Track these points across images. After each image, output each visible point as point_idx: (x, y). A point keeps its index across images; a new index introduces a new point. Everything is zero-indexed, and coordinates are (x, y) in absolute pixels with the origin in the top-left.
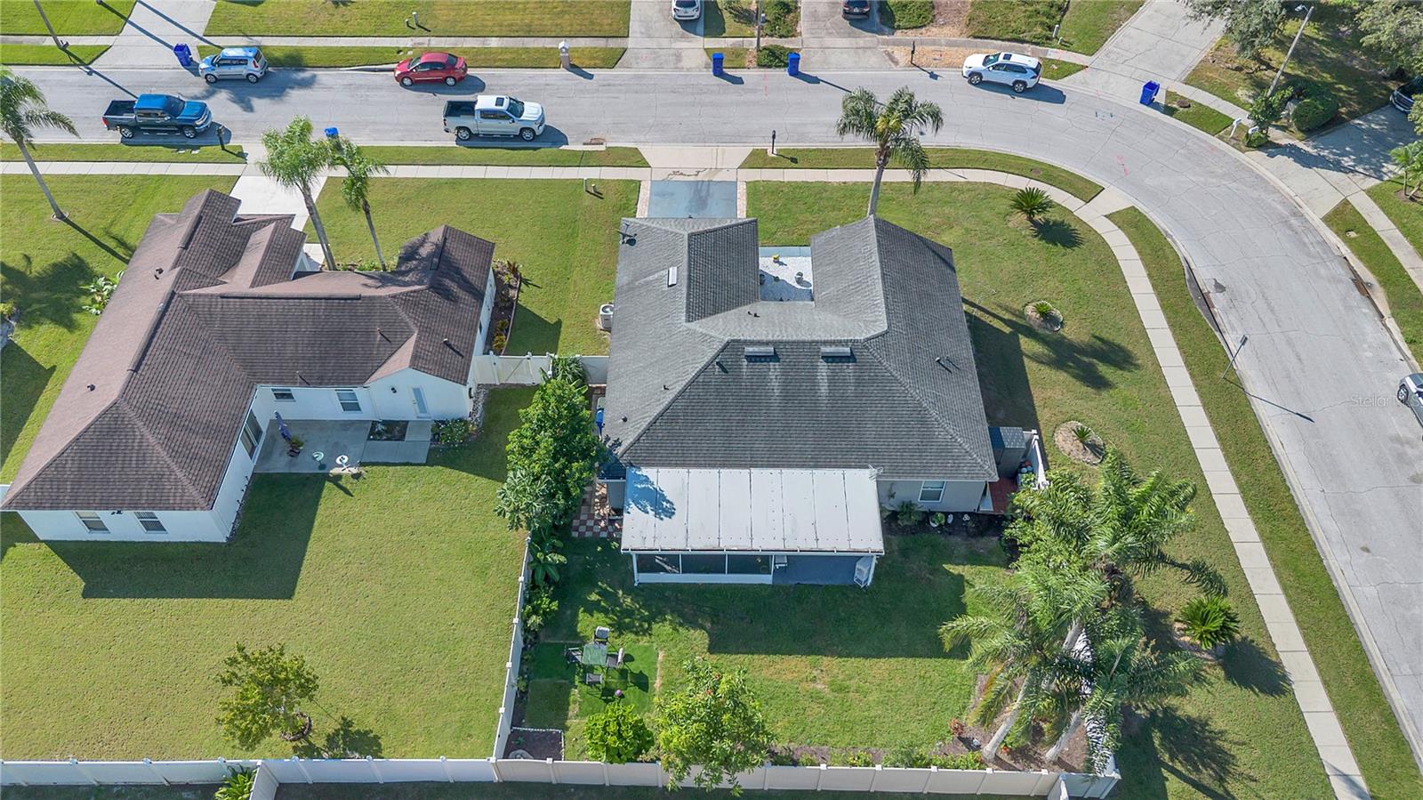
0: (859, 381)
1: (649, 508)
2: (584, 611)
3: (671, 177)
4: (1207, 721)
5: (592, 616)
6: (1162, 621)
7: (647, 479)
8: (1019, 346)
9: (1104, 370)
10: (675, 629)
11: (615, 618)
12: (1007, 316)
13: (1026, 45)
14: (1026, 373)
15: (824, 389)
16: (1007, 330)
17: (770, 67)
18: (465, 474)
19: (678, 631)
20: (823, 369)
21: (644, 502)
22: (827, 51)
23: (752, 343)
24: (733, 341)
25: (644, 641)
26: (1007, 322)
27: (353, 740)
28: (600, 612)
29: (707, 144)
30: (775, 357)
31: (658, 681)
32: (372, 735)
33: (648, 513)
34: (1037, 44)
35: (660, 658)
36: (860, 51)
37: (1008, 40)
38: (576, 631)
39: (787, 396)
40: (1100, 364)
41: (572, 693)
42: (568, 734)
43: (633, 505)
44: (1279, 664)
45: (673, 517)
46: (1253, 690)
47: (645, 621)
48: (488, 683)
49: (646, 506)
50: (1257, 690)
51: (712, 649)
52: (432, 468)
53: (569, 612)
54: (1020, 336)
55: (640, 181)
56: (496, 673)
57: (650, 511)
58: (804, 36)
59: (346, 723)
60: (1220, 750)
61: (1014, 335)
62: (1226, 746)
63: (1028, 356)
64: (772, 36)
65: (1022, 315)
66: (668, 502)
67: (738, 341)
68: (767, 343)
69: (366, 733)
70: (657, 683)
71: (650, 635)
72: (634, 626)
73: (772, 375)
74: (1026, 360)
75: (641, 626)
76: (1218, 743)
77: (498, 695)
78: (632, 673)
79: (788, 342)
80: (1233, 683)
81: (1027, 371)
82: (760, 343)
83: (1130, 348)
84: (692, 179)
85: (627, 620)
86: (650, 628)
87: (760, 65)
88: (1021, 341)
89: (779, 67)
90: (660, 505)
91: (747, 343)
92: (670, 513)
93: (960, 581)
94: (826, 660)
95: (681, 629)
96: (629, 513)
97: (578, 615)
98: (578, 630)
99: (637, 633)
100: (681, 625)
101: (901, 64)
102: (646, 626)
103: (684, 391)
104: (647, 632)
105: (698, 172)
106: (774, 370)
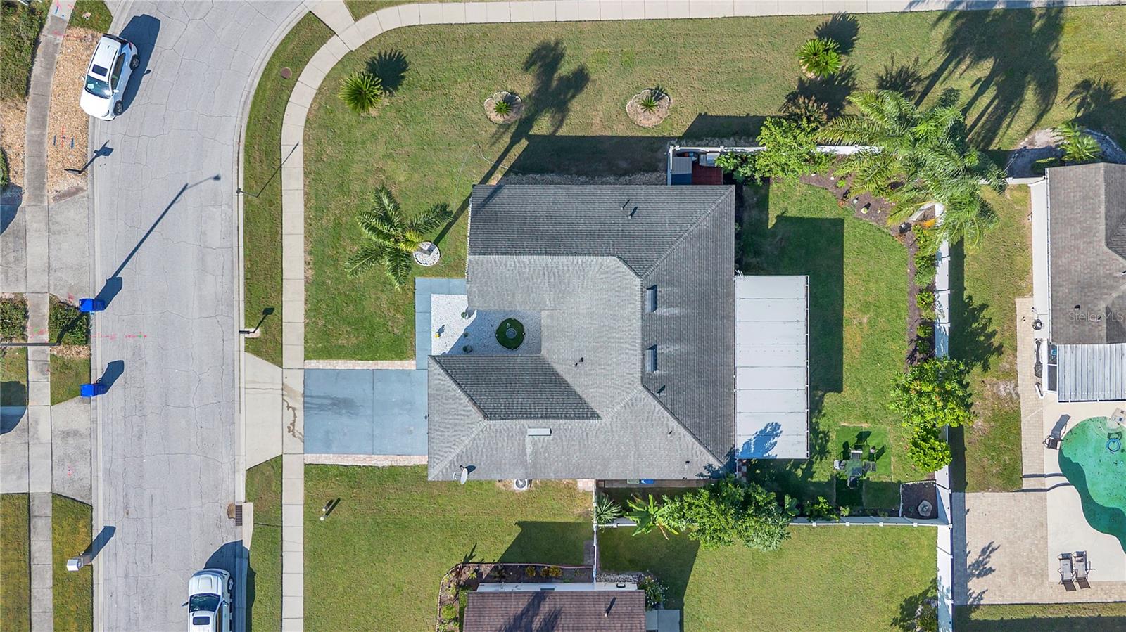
0: (670, 283)
1: (773, 441)
2: (812, 478)
3: (297, 434)
4: (879, 77)
5: (815, 472)
6: (807, 85)
7: (748, 443)
8: (544, 137)
9: (565, 69)
10: (824, 416)
11: (816, 456)
12: (506, 140)
13: (42, 38)
14: (576, 136)
15: (676, 311)
16: (524, 143)
17: (88, 332)
18: (691, 578)
19: (825, 414)
20: (662, 311)
21: (767, 445)
22: (54, 264)
23: (643, 367)
24: (642, 382)
25: (833, 435)
26: (514, 141)
27: (907, 615)
28: (811, 468)
29: (237, 398)
30: (654, 348)
31: (863, 425)
32: (904, 604)
33: (776, 442)
34: (42, 26)
35: (846, 424)
36: (54, 228)
37: (33, 56)
38: (826, 483)
39: (679, 340)
40: (559, 71)
41: (873, 481)
42: (902, 480)
43: (770, 453)
44: (835, 17)
45: (779, 423)
46: (855, 40)
47: (818, 436)
48: (865, 535)
49: (771, 443)
50: (855, 38)
51: (839, 389)
52: (685, 603)
53: (812, 488)
54: (530, 133)
55: (306, 465)
56: (858, 532)
57: (774, 441)
58: (23, 291)
59: (895, 622)
60: (899, 73)
61: (529, 138)
62: (895, 69)
63: (556, 131)
64: (24, 328)
65: (505, 127)
66: (766, 428)
67: (642, 378)
68: (643, 355)
69: (902, 607)
70: (865, 426)
71: (828, 432)
72: (822, 443)
73: (666, 351)
74: (560, 133)
75: (821, 438)
76: (894, 74)
77: (873, 528)
78: (857, 443)
79: (643, 339)
80: (851, 51)
81: (574, 135)
82: (643, 361)
83: (537, 42)
84: (300, 414)
85: (818, 448)
86: (823, 432)
87: (87, 341)
88: (538, 133)
89: (88, 321)
90: (769, 434)
91: (643, 372)
92: (776, 426)
93: (780, 218)
94: (846, 315)
95: (823, 412)
96: (776, 456)
97: (815, 483)
98: (826, 480)
99: (827, 441)
100: (820, 412)
101: (81, 185)
102: (821, 435)
103: (677, 419)
104: (826, 434)
105: (289, 407)
106: (663, 349)
